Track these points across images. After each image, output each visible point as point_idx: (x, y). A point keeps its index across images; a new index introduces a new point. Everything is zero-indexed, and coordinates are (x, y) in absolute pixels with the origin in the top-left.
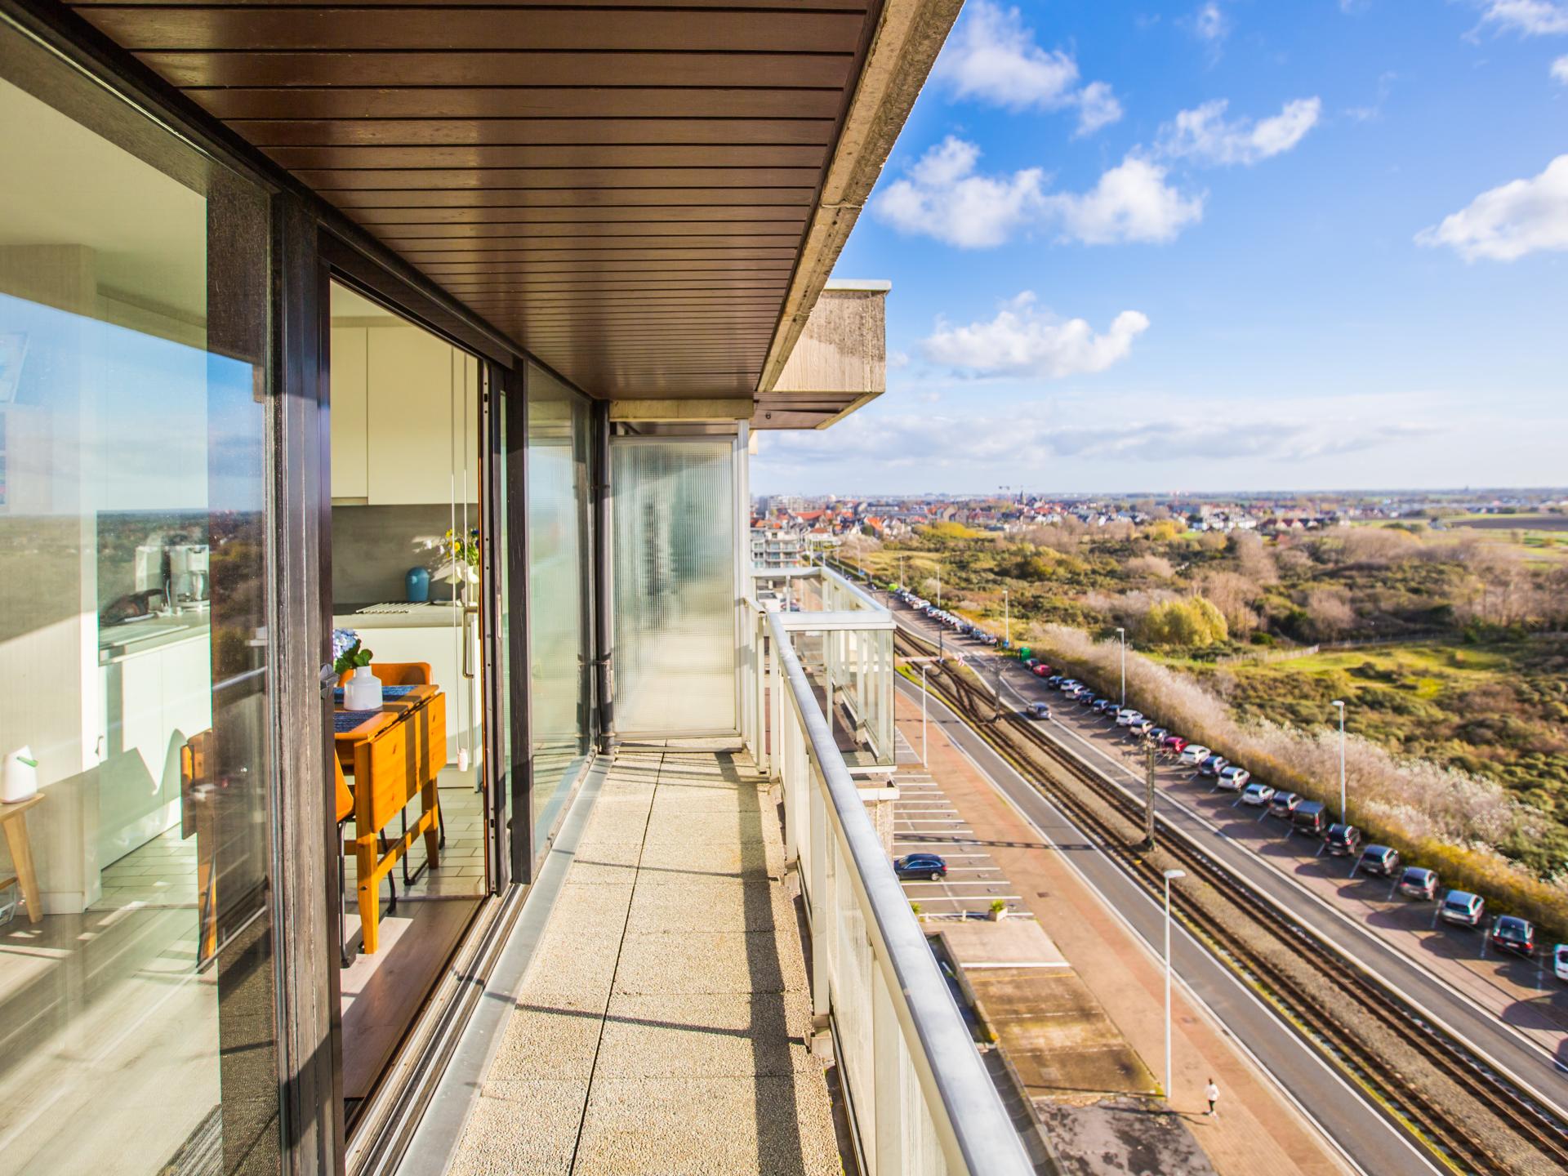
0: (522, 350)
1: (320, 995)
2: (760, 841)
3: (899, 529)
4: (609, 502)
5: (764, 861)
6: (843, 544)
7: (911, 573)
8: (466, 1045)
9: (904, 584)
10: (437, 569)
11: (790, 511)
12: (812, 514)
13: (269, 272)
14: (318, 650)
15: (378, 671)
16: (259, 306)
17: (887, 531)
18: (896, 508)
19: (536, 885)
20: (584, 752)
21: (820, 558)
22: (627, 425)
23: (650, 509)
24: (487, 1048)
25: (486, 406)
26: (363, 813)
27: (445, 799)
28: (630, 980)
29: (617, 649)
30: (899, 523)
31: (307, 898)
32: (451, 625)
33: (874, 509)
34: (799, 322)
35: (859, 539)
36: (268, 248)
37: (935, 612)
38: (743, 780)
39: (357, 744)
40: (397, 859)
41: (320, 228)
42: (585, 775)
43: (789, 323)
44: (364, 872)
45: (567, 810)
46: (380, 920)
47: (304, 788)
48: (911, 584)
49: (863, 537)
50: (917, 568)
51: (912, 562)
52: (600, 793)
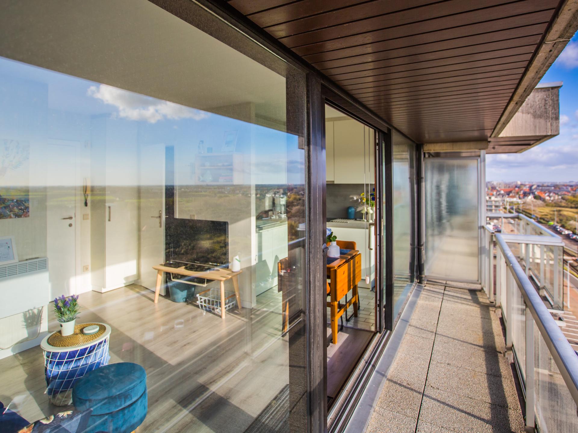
0: (391, 125)
1: (320, 363)
2: (492, 333)
3: (554, 197)
4: (423, 184)
5: (494, 343)
6: (524, 203)
7: (561, 218)
8: (369, 389)
9: (557, 222)
10: (358, 207)
11: (497, 188)
12: (508, 189)
13: (305, 101)
14: (322, 238)
15: (339, 243)
16: (302, 114)
17: (547, 198)
18: (553, 188)
19: (394, 332)
20: (412, 281)
21: (512, 209)
22: (429, 153)
23: (438, 187)
24: (376, 393)
25: (377, 147)
26: (334, 293)
27: (360, 292)
28: (434, 381)
29: (427, 242)
30: (554, 195)
31: (317, 328)
32: (364, 228)
33: (540, 188)
34: (519, 104)
35: (532, 201)
36: (305, 93)
37: (575, 237)
38: (482, 304)
39: (332, 269)
40: (344, 312)
41: (322, 84)
42: (412, 291)
43: (513, 105)
44: (333, 315)
45: (406, 304)
46: (338, 332)
47: (317, 288)
48: (560, 223)
49: (535, 200)
50: (564, 216)
51: (562, 213)
52: (419, 299)
